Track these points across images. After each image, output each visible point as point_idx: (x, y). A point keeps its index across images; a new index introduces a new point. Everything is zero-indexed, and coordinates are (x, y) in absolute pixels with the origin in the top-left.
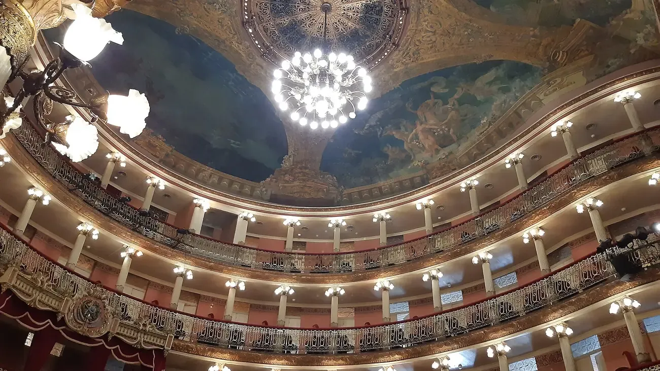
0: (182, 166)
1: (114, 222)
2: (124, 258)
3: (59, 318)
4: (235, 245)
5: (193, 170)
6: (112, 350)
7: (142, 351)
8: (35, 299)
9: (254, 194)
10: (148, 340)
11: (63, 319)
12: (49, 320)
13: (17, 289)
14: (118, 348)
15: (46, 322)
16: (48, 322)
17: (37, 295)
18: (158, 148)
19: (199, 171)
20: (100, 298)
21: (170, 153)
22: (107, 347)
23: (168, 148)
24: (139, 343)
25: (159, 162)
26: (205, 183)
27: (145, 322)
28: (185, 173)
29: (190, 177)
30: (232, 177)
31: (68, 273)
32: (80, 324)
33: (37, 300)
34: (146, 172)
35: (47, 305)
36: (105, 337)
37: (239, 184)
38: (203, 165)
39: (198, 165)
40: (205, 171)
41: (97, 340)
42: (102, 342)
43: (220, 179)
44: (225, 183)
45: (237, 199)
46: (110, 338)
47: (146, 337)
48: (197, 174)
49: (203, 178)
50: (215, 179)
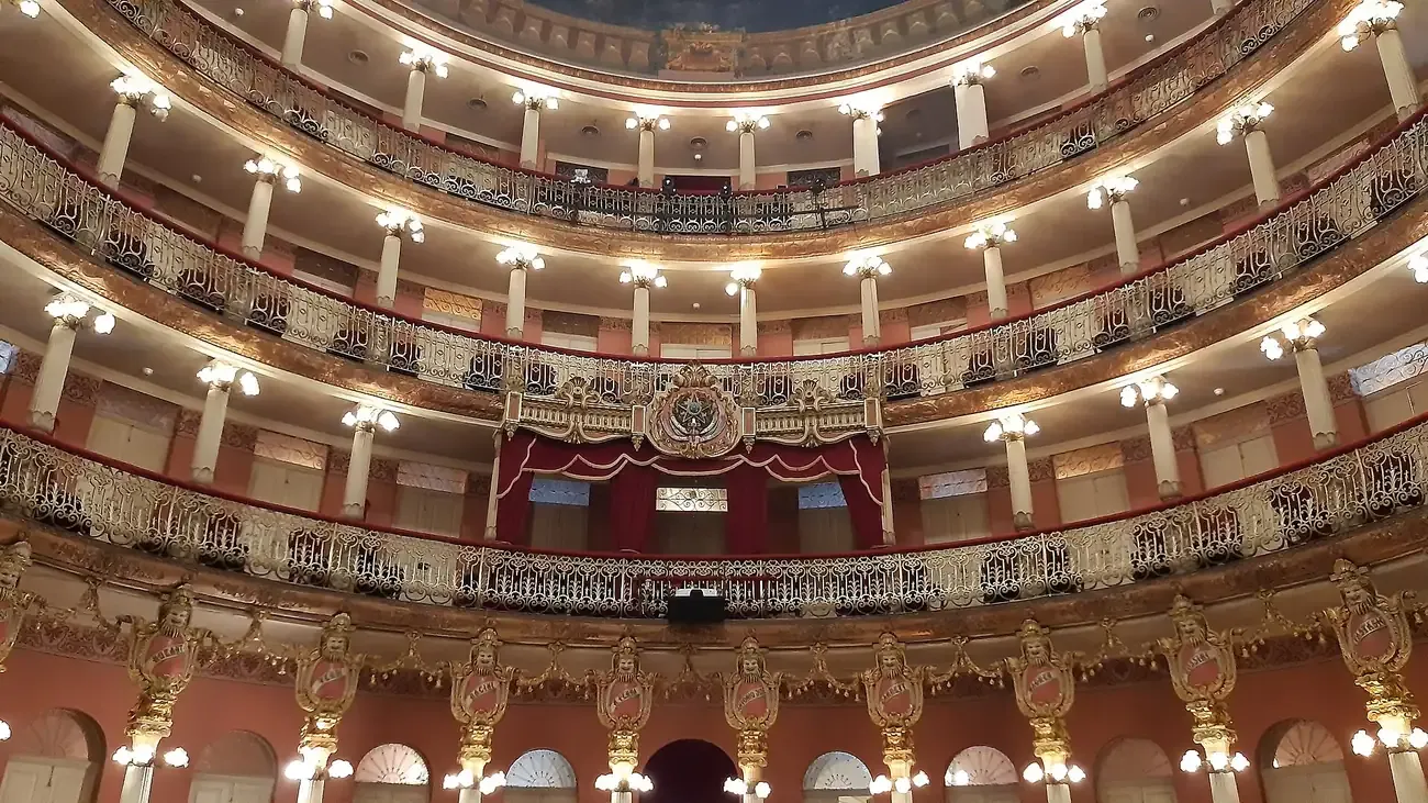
0: (783, 55)
1: (683, 238)
2: (738, 296)
3: (637, 446)
4: (966, 151)
5: (810, 50)
6: (767, 467)
7: (825, 448)
8: (576, 428)
9: (967, 13)
10: (829, 425)
11: (646, 442)
12: (624, 455)
13: (537, 424)
14: (776, 459)
15: (620, 458)
16: (624, 459)
17: (579, 422)
18: (717, 52)
19: (822, 44)
20: (703, 384)
21: (744, 46)
22: (752, 464)
23: (734, 39)
24: (811, 436)
25: (737, 76)
26: (849, 60)
27: (809, 394)
28: (798, 66)
29: (812, 69)
30: (895, 10)
31: (633, 365)
32: (682, 441)
33: (581, 430)
34: (719, 112)
35: (606, 431)
36: (741, 447)
37: (922, 13)
38: (823, 26)
39: (813, 32)
40: (834, 34)
41: (729, 458)
42: (739, 459)
43: (876, 31)
44: (890, 31)
45: (931, 52)
46: (749, 448)
47: (822, 420)
48: (823, 55)
49: (839, 53)
50: (865, 38)
